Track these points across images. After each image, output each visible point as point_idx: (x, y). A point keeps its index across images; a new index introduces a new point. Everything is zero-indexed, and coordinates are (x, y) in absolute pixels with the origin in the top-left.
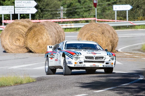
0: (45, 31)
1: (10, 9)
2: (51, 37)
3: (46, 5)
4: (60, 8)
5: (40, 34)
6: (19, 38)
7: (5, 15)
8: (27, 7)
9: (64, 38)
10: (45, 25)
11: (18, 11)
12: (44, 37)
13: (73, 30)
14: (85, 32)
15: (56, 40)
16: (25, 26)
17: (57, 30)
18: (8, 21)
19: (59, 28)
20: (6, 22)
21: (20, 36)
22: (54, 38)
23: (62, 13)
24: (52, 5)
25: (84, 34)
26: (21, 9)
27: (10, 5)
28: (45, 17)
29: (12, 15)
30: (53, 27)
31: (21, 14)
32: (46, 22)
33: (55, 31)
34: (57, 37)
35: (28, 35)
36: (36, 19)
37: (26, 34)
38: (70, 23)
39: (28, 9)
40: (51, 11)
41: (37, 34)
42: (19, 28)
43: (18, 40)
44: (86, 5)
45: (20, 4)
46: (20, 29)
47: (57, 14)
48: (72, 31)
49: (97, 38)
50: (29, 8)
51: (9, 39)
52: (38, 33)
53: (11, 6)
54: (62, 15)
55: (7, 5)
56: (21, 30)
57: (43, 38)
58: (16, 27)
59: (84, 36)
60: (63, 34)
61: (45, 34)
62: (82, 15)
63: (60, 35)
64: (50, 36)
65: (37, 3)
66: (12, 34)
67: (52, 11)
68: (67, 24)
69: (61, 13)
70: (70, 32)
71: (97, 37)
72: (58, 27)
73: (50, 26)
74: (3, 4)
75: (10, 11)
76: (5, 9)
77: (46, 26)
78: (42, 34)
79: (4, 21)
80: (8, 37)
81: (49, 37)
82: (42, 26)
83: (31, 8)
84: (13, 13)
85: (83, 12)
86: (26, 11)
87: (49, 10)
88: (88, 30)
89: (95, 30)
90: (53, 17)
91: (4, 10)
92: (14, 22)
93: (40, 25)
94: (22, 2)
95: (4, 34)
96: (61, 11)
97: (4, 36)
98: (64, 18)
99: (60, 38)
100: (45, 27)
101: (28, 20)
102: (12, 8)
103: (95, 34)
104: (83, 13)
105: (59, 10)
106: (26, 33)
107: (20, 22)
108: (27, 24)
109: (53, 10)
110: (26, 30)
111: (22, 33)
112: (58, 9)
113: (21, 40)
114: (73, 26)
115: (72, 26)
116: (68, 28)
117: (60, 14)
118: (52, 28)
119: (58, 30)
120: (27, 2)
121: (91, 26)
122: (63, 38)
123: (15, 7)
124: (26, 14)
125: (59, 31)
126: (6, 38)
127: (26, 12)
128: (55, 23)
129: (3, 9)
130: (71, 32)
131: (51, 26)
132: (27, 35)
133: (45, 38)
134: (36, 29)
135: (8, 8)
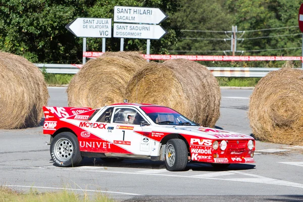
0: (175, 82)
1: (103, 27)
2: (188, 97)
3: (200, 22)
4: (231, 29)
5: (162, 89)
6: (111, 95)
7: (89, 39)
8: (142, 24)
9: (219, 102)
10: (175, 67)
11: (120, 31)
12: (170, 98)
13: (246, 82)
14: (269, 90)
15: (199, 105)
16: (126, 68)
17: (203, 82)
18: (95, 54)
19: (207, 77)
20: (91, 55)
21: (113, 91)
22: (193, 101)
23: (234, 42)
24: (214, 21)
25: (265, 95)
26: (129, 28)
27: (103, 18)
28: (197, 48)
29: (107, 39)
30: (192, 74)
31: (126, 40)
32: (177, 60)
33: (198, 83)
34: (201, 97)
35: (132, 89)
36: (164, 54)
37: (128, 88)
38: (242, 66)
39: (144, 28)
40: (209, 34)
41: (155, 89)
42: (114, 72)
43: (110, 102)
44: (293, 25)
45: (126, 15)
46: (116, 74)
47: (223, 42)
48: (245, 86)
49: (295, 105)
50: (147, 26)
51: (87, 97)
52: (157, 86)
53: (104, 20)
54: (234, 46)
55: (97, 17)
56: (116, 77)
57: (169, 100)
58: (105, 70)
59: (266, 98)
60: (216, 92)
61: (173, 90)
62: (283, 47)
63: (210, 93)
64: (185, 95)
65: (167, 15)
66: (96, 85)
67: (211, 35)
68: (233, 69)
69: (232, 41)
70: (239, 88)
71: (296, 102)
72: (206, 75)
73: (186, 71)
74: (89, 13)
75: (101, 30)
76: (90, 24)
77: (177, 70)
78: (165, 89)
79: (85, 54)
80: (85, 92)
81: (183, 98)
82: (167, 70)
83: (150, 26)
84: (110, 36)
85: (284, 39)
86: (138, 31)
87: (205, 33)
88: (276, 85)
89: (294, 86)
90: (214, 49)
91: (88, 27)
92: (102, 58)
93: (163, 67)
94: (132, 12)
95: (76, 85)
96: (232, 36)
97: (76, 90)
98: (238, 54)
99: (208, 100)
100: (174, 72)
101: (135, 55)
102: (107, 24)
103: (291, 94)
104: (285, 44)
105: (228, 34)
106: (129, 85)
107: (115, 57)
108: (132, 63)
109: (214, 33)
110: (129, 77)
111: (120, 85)
112: (225, 32)
113: (115, 100)
114: (248, 72)
115: (245, 72)
116: (236, 78)
117: (230, 44)
118: (191, 77)
119: (205, 81)
120: (142, 12)
121: (283, 75)
122: (217, 102)
123: (113, 22)
124: (138, 39)
125: (206, 84)
126: (81, 96)
127: (138, 34)
128: (198, 64)
129: (85, 24)
130: (243, 88)
131: (188, 71)
132: (130, 91)
133: (172, 99)
134: (152, 77)
135: (98, 24)
